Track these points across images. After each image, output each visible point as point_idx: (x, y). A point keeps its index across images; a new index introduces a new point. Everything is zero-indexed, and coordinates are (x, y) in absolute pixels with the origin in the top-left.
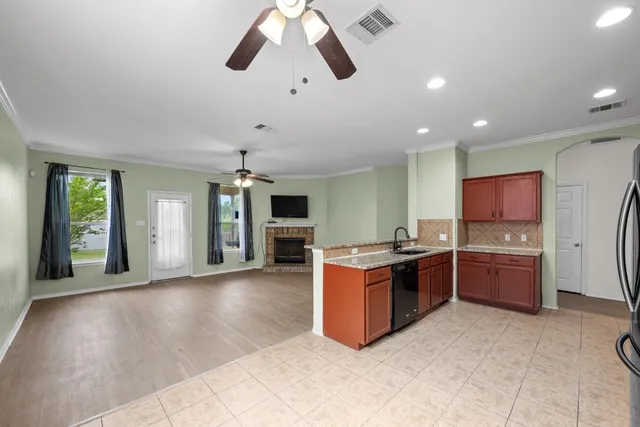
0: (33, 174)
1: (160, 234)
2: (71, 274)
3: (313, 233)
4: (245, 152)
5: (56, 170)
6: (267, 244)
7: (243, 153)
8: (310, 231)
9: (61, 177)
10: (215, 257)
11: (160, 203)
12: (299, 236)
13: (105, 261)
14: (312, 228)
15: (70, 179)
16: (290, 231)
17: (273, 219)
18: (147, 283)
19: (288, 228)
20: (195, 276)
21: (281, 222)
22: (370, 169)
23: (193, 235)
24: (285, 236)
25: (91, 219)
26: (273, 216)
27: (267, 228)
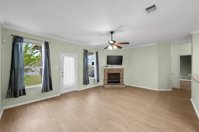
0: (4, 41)
1: (65, 72)
2: (24, 94)
3: (123, 71)
4: (113, 32)
5: (17, 40)
6: (104, 75)
7: (112, 33)
8: (122, 70)
9: (20, 44)
10: (86, 82)
11: (65, 58)
12: (118, 72)
13: (41, 86)
14: (123, 69)
15: (24, 45)
16: (114, 70)
17: (107, 65)
18: (59, 95)
19: (113, 69)
20: (78, 90)
21: (110, 67)
22: (155, 44)
23: (77, 72)
24: (112, 72)
25: (31, 65)
26: (107, 64)
27: (104, 69)
